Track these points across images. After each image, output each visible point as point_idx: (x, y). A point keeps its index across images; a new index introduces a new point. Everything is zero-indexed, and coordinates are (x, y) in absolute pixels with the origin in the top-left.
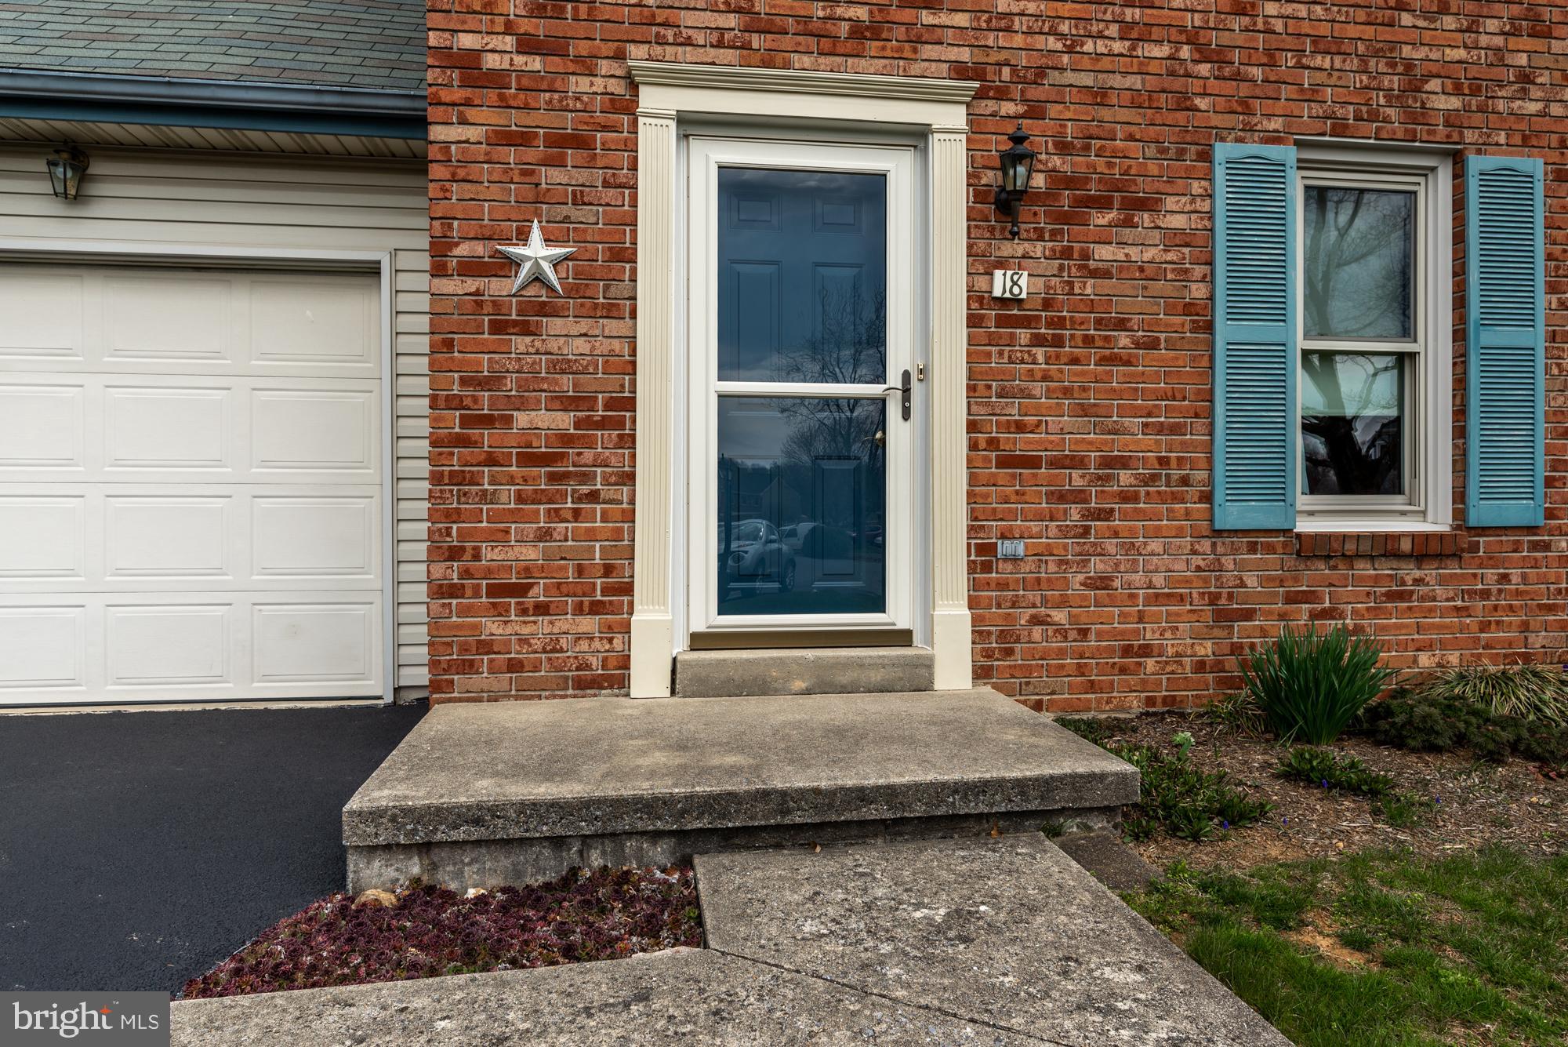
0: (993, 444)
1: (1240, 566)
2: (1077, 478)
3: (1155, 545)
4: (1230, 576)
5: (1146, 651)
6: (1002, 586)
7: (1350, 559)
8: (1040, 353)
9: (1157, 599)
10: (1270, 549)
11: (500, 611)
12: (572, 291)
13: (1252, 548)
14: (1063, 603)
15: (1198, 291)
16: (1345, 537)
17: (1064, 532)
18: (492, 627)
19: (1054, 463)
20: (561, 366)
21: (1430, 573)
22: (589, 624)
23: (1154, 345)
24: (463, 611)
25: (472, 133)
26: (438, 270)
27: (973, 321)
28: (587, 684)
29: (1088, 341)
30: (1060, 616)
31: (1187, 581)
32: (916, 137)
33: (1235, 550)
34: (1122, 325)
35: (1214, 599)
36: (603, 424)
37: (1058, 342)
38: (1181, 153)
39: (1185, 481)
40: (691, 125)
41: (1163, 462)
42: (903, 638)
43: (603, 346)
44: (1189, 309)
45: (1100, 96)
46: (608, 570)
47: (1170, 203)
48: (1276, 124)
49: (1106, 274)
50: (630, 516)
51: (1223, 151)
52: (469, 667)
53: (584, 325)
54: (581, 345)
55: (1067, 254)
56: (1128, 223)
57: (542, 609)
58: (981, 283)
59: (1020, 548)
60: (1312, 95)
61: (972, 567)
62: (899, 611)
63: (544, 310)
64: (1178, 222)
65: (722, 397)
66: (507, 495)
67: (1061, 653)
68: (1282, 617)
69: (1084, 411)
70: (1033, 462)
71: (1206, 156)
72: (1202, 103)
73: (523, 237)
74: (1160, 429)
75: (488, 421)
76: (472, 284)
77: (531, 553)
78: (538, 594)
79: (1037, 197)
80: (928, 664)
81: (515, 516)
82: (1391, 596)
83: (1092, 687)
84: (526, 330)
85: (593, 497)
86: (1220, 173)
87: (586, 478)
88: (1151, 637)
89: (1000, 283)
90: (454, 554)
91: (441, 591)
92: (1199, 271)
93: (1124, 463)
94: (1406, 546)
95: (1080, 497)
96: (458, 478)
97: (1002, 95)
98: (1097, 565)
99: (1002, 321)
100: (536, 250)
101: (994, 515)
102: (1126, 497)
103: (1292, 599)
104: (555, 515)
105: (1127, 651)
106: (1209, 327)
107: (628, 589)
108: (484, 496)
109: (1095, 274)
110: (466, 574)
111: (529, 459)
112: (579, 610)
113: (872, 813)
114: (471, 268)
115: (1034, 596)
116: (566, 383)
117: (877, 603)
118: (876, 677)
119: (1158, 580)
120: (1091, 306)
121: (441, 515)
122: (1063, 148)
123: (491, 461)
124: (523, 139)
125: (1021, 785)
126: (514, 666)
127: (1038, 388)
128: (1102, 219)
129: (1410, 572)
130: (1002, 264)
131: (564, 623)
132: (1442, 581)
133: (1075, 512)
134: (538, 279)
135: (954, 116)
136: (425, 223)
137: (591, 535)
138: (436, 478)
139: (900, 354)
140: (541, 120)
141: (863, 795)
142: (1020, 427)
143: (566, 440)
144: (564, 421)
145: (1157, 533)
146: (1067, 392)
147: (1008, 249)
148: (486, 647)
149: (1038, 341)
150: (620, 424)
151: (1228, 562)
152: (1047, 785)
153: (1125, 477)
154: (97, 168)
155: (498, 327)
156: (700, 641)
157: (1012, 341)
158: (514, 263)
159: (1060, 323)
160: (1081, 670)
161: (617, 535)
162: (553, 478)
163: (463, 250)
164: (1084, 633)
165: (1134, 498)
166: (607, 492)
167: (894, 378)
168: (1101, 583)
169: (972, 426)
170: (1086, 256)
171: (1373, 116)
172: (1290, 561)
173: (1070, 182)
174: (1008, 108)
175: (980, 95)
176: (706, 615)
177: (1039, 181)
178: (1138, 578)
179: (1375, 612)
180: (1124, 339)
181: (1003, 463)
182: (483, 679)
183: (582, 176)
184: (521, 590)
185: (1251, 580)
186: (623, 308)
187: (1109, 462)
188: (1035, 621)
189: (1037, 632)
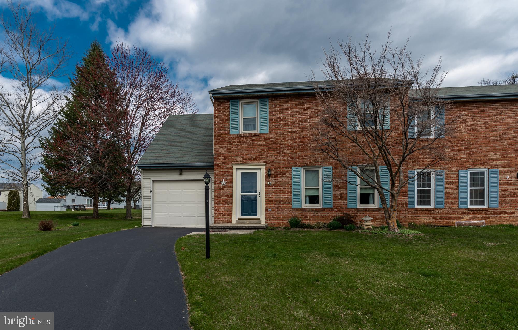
0: (268, 199)
1: (296, 212)
2: (277, 203)
3: (286, 210)
4: (294, 213)
5: (285, 221)
6: (269, 214)
7: (309, 211)
8: (273, 190)
9: (286, 215)
10: (299, 210)
11: (220, 215)
12: (227, 185)
13: (297, 210)
14: (276, 215)
15: (290, 183)
16: (307, 209)
17: (276, 208)
18: (220, 217)
19: (274, 201)
20: (226, 192)
21: (319, 213)
22: (228, 217)
23: (286, 189)
24: (217, 215)
25: (218, 171)
26: (215, 184)
27: (266, 187)
28: (228, 222)
29: (278, 188)
30: (275, 217)
31: (289, 213)
32: (260, 169)
33: (295, 210)
34: (282, 187)
35: (292, 215)
36: (230, 198)
37: (275, 189)
38: (288, 169)
39: (289, 203)
40: (238, 169)
41: (287, 201)
42: (259, 219)
43: (230, 190)
44: (289, 185)
45: (279, 163)
46: (230, 212)
47: (287, 174)
48: (299, 165)
49: (280, 181)
50: (232, 207)
51: (293, 168)
52: (218, 220)
53: (228, 189)
54: (228, 191)
55: (276, 180)
56: (283, 176)
57: (224, 215)
58: (267, 183)
59: (271, 210)
60: (304, 161)
61: (266, 212)
62: (259, 216)
63: (224, 187)
64: (288, 176)
65: (241, 195)
66: (221, 204)
67: (275, 221)
68: (301, 217)
69: (278, 196)
70: (272, 201)
71: (291, 169)
72: (291, 163)
73: (222, 180)
74: (286, 197)
75: (219, 198)
76: (218, 185)
77: (223, 210)
78: (224, 214)
79: (272, 174)
80: (261, 221)
81: (222, 207)
82: (314, 215)
83: (279, 224)
84: (223, 189)
85: (229, 205)
86: (292, 171)
87: (228, 203)
88: (285, 219)
89: (268, 183)
90: (216, 210)
91: (215, 213)
92: (290, 181)
93: (282, 201)
94: (315, 210)
95: (277, 204)
96: (217, 203)
97: (269, 164)
98: (279, 212)
99: (269, 187)
100: (224, 182)
101: (268, 206)
102: (282, 205)
103: (302, 215)
104: (225, 206)
105: (283, 221)
106: (292, 187)
107: (232, 213)
108: (219, 205)
109: (279, 181)
110: (217, 212)
111: (223, 201)
112: (227, 215)
113: (243, 228)
114: (218, 184)
115: (273, 215)
116: (226, 194)
117: (256, 215)
118: (255, 222)
119: (286, 213)
120: (278, 185)
121: (215, 206)
122: (275, 169)
123: (220, 201)
124: (223, 171)
125: (255, 226)
126: (222, 220)
127: (273, 193)
128: (279, 176)
129: (316, 213)
130: (269, 181)
131: (226, 217)
132: (320, 214)
133: (277, 206)
134: (224, 184)
135: (263, 167)
136: (214, 175)
137: (229, 208)
138: (215, 203)
139: (259, 190)
140: (224, 170)
141: (243, 226)
142: (271, 197)
143: (226, 199)
144: (226, 198)
145: (286, 208)
146: (276, 194)
147: (269, 180)
148: (219, 219)
149: (273, 189)
150: (231, 198)
151: (294, 211)
152: (257, 226)
153: (282, 202)
154: (183, 171)
155: (220, 189)
156: (239, 219)
157: (270, 189)
158: (221, 183)
159: (275, 187)
160: (277, 222)
161: (231, 208)
162: (225, 203)
163: (217, 182)
164: (278, 219)
165: (283, 205)
166: (230, 204)
167: (258, 193)
168: (280, 213)
169: (266, 197)
170: (278, 180)
171: (311, 163)
172: (301, 211)
173: (276, 172)
174: (269, 165)
175: (267, 164)
176: (240, 216)
177: (273, 172)
178: (284, 213)
179: (312, 217)
180: (282, 188)
181: (269, 201)
182: (219, 222)
183: (228, 175)
184: (222, 213)
185: (297, 213)
186: (231, 187)
187: (280, 201)
188: (273, 217)
189: (273, 218)
